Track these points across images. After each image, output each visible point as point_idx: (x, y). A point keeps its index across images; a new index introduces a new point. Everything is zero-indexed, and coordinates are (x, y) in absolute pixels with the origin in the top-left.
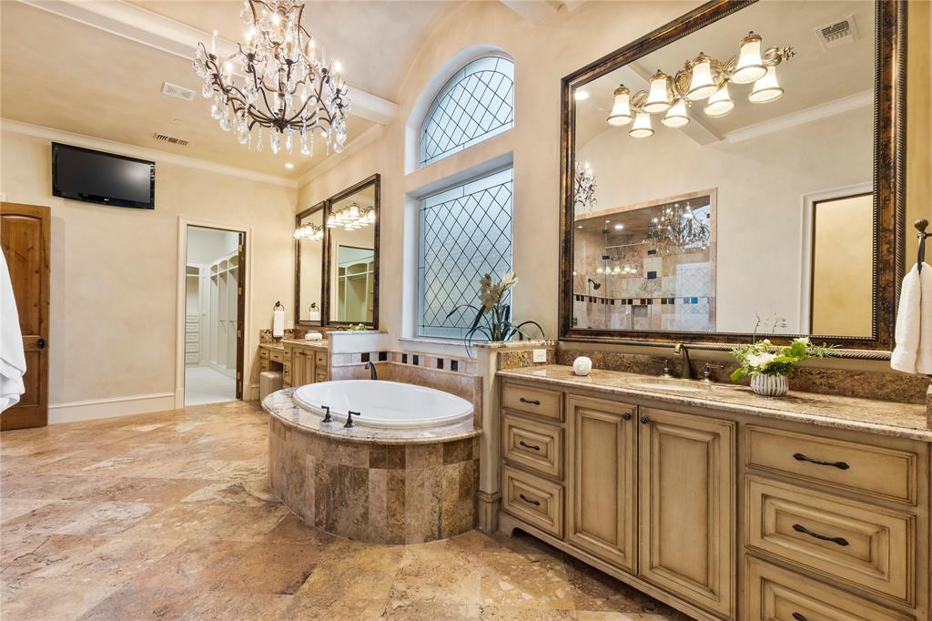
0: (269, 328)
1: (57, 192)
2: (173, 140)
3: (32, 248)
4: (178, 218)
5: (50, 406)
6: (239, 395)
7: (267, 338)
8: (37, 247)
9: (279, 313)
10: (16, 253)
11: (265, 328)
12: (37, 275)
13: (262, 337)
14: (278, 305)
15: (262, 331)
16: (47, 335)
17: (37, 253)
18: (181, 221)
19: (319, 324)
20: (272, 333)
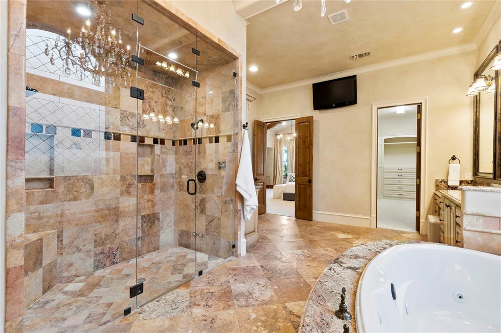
0: (444, 178)
1: (316, 108)
2: (361, 56)
3: (307, 137)
4: (372, 105)
5: (314, 212)
6: (418, 229)
7: (442, 186)
8: (308, 136)
9: (454, 165)
10: (303, 140)
11: (440, 179)
12: (308, 149)
13: (437, 186)
14: (454, 158)
15: (437, 181)
16: (312, 177)
17: (308, 138)
18: (374, 106)
19: (491, 176)
20: (446, 182)
